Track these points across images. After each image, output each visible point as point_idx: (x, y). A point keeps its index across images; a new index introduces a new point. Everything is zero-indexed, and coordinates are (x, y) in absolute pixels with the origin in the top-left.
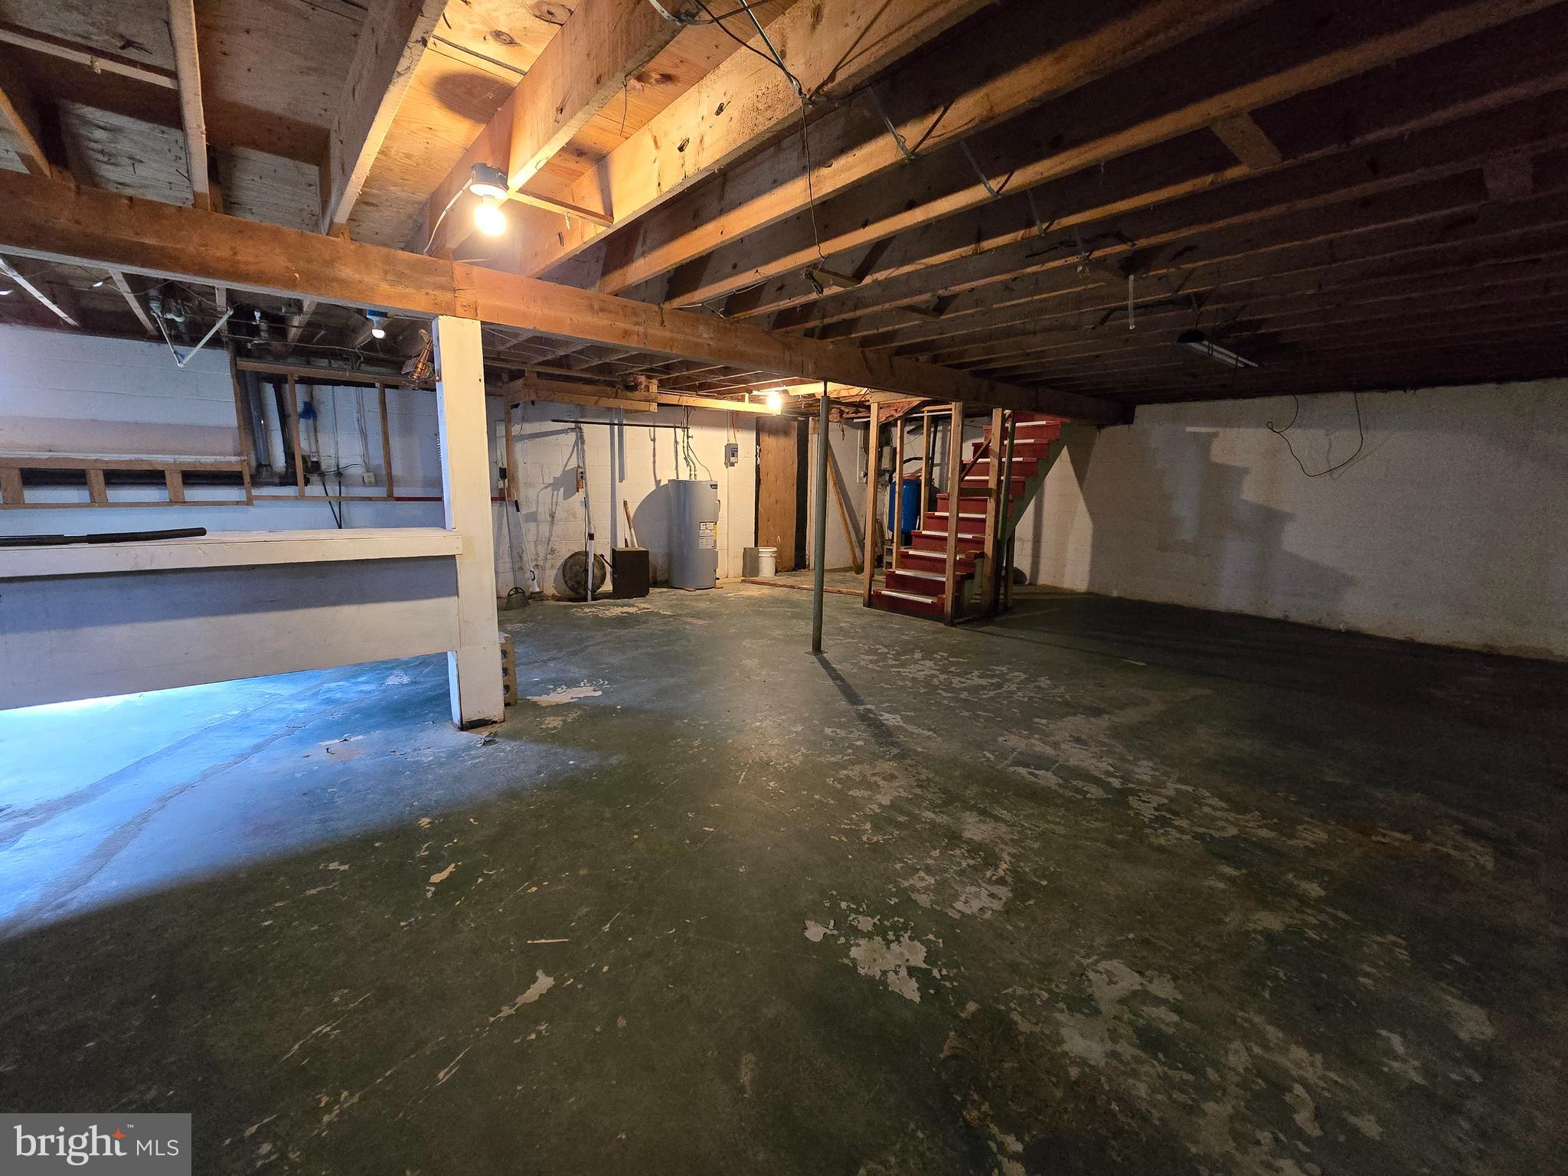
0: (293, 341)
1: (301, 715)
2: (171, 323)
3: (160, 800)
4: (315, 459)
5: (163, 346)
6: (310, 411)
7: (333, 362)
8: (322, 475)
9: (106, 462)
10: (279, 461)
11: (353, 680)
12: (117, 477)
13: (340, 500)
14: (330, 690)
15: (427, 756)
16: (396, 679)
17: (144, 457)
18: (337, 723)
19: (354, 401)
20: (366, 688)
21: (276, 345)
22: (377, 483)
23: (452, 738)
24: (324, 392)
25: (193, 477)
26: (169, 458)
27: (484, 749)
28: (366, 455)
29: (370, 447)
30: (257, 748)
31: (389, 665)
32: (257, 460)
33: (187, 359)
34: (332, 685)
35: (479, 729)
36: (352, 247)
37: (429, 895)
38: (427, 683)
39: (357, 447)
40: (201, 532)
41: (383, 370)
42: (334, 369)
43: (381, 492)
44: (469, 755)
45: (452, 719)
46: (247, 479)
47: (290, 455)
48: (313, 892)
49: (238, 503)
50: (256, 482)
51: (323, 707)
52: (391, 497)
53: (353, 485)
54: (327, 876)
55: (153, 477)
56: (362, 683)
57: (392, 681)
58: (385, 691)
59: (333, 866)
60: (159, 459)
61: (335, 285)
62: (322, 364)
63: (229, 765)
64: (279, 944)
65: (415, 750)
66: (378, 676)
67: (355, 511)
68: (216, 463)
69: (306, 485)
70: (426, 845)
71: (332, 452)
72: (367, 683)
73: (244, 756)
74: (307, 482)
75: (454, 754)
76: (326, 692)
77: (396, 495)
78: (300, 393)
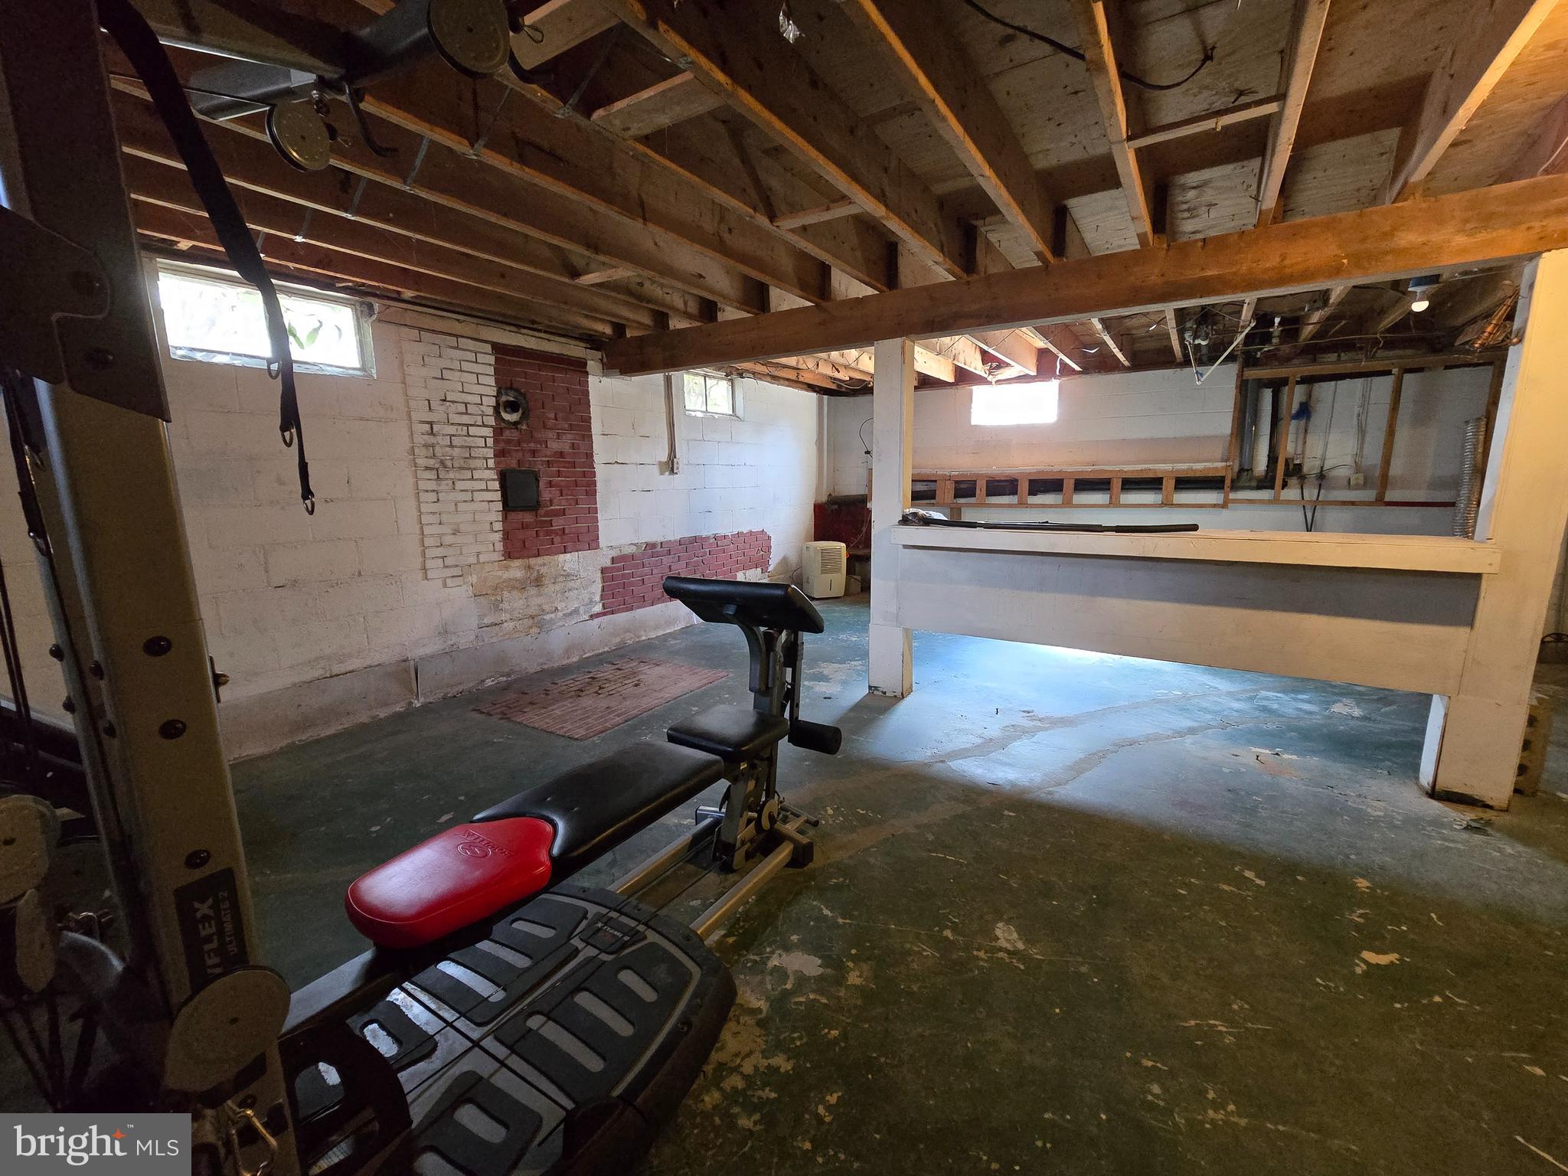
0: (1305, 340)
1: (1235, 714)
2: (1198, 347)
3: (1115, 745)
4: (1297, 462)
5: (1187, 370)
6: (1305, 411)
7: (1342, 354)
8: (1302, 478)
9: (1126, 472)
10: (1261, 465)
11: (1292, 695)
12: (1132, 484)
13: (1316, 504)
14: (1267, 699)
15: (1376, 809)
16: (1346, 708)
17: (1151, 466)
18: (1270, 734)
19: (1359, 394)
20: (1307, 707)
21: (1286, 349)
22: (1366, 484)
23: (1410, 800)
24: (1324, 390)
25: (1185, 483)
26: (1168, 467)
27: (1465, 836)
28: (1359, 454)
29: (1366, 446)
30: (1192, 731)
31: (1337, 691)
32: (1240, 465)
33: (1205, 377)
34: (1271, 694)
35: (1461, 807)
36: (1424, 205)
37: (1359, 970)
38: (1389, 723)
39: (1350, 445)
40: (1194, 528)
41: (1409, 352)
42: (1345, 362)
43: (1370, 495)
44: (1439, 833)
45: (1417, 778)
46: (1228, 482)
47: (1273, 459)
48: (1226, 887)
49: (1215, 506)
50: (1235, 487)
51: (1257, 713)
52: (1380, 501)
53: (1334, 488)
54: (1240, 881)
55: (1152, 483)
56: (1303, 701)
57: (1337, 708)
58: (1329, 717)
59: (1249, 874)
60: (1161, 468)
61: (1389, 257)
62: (1330, 360)
63: (1168, 737)
64: (1189, 917)
65: (1360, 796)
66: (1324, 699)
67: (1332, 515)
68: (1205, 469)
69: (1283, 489)
70: (1361, 911)
71: (1319, 454)
72: (1309, 702)
73: (1181, 734)
74: (1285, 485)
75: (1414, 822)
76: (1261, 699)
77: (1387, 499)
78: (1299, 393)
